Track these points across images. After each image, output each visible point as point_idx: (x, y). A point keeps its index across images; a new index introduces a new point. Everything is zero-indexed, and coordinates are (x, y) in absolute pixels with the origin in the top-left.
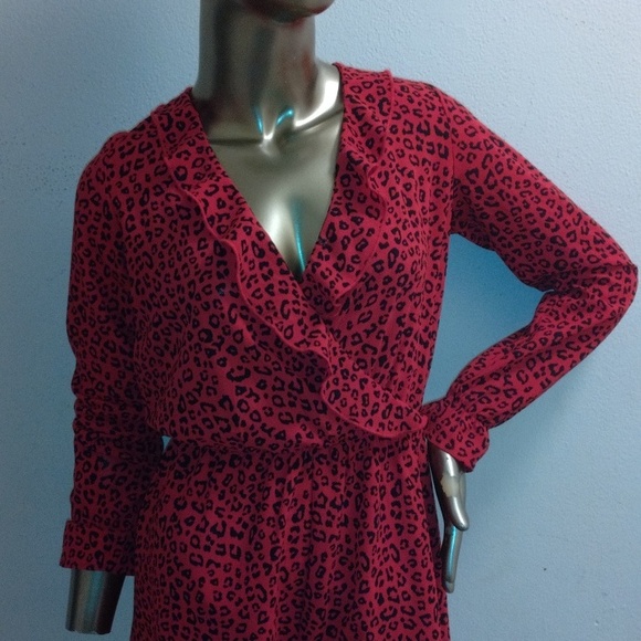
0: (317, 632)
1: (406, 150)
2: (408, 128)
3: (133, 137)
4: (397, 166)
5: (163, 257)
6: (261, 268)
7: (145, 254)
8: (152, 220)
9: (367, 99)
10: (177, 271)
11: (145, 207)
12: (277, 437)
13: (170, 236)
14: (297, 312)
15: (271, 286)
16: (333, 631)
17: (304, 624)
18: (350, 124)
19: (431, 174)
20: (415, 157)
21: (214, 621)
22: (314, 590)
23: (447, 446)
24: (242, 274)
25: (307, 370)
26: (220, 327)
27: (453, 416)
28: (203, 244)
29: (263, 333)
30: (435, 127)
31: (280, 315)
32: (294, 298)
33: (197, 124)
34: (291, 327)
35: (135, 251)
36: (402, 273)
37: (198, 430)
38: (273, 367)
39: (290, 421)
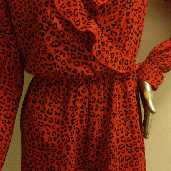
0: (92, 154)
12: (73, 72)
14: (81, 14)
16: (98, 153)
17: (86, 151)
21: (48, 149)
22: (90, 137)
23: (147, 79)
25: (86, 42)
27: (149, 67)
31: (73, 15)
32: (80, 8)
34: (78, 21)
37: (39, 69)
38: (70, 40)
39: (79, 65)
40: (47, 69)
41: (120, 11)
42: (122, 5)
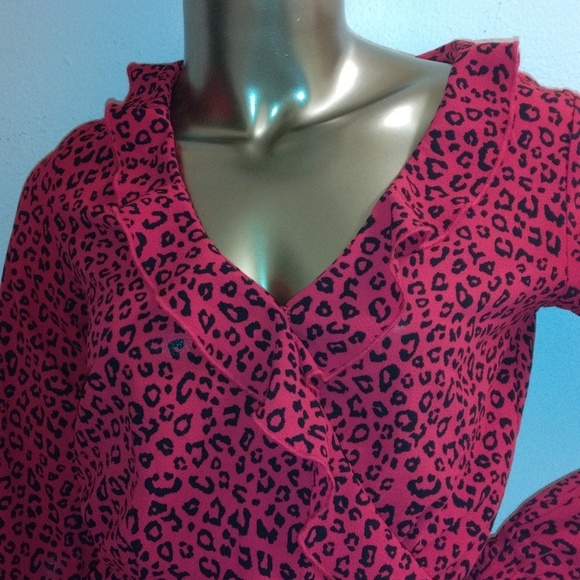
1: (493, 231)
2: (504, 201)
9: (466, 137)
10: (112, 308)
20: (507, 243)
26: (159, 406)
30: (546, 207)
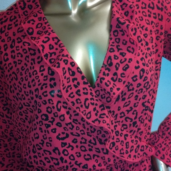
2: (144, 6)
3: (7, 13)
4: (140, 25)
5: (22, 75)
6: (73, 82)
7: (14, 73)
8: (16, 55)
11: (13, 49)
12: (84, 167)
13: (25, 64)
14: (93, 104)
15: (79, 91)
18: (116, 4)
19: (155, 28)
20: (148, 20)
23: (161, 158)
24: (63, 86)
25: (98, 132)
28: (42, 69)
29: (75, 115)
30: (157, 5)
31: (84, 106)
32: (91, 97)
33: (38, 6)
35: (9, 71)
36: (146, 81)
37: (43, 163)
38: (80, 133)
39: (89, 159)
40: (52, 163)
41: (137, 96)
42: (138, 90)
